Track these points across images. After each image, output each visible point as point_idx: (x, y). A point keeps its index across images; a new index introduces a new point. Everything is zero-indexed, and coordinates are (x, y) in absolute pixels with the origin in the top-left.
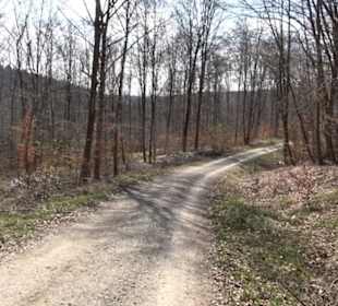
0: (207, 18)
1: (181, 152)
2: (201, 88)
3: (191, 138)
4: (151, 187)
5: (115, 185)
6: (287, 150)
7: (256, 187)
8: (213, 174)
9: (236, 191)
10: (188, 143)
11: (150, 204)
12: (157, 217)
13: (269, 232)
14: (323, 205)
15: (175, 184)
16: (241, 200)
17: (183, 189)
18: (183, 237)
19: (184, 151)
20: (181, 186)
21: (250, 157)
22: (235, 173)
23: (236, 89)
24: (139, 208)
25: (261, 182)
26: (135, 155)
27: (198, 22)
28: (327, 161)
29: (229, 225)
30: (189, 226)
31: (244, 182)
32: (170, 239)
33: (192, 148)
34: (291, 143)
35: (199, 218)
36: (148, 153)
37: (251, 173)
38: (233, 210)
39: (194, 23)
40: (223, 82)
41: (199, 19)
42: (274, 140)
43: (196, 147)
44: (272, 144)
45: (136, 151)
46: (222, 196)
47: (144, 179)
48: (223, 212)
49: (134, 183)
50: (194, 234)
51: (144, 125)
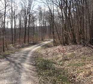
0: (30, 5)
1: (24, 44)
2: (29, 25)
3: (27, 39)
4: (14, 55)
5: (2, 55)
6: (54, 42)
7: (47, 53)
8: (34, 50)
9: (41, 55)
10: (26, 41)
11: (14, 62)
12: (16, 68)
13: (54, 69)
14: (68, 58)
15: (22, 54)
16: (43, 58)
17: (25, 56)
18: (26, 75)
19: (25, 43)
20: (24, 54)
21: (44, 44)
22: (40, 49)
23: (39, 26)
24: (9, 64)
25: (48, 51)
26: (10, 45)
27: (27, 6)
28: (66, 44)
29: (41, 68)
30: (28, 70)
31: (43, 52)
32: (20, 77)
33: (27, 42)
34: (55, 40)
35: (31, 66)
36: (14, 44)
37: (44, 49)
38: (42, 62)
39: (26, 6)
40: (35, 24)
41: (28, 5)
42: (50, 39)
43: (28, 42)
44: (49, 40)
45: (11, 44)
46: (38, 57)
47: (12, 53)
48: (39, 63)
49: (9, 55)
50: (30, 73)
51: (12, 36)
